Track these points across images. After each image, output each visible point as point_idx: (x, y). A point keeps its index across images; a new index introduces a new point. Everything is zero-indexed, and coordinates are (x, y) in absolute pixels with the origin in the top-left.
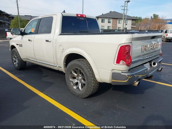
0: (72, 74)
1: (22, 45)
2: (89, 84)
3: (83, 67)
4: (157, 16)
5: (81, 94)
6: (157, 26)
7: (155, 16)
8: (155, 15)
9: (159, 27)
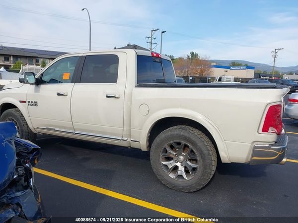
0: (166, 151)
1: (36, 102)
2: (208, 168)
3: (194, 139)
4: (196, 55)
5: (187, 186)
6: (199, 70)
7: (194, 56)
8: (193, 53)
9: (201, 73)
